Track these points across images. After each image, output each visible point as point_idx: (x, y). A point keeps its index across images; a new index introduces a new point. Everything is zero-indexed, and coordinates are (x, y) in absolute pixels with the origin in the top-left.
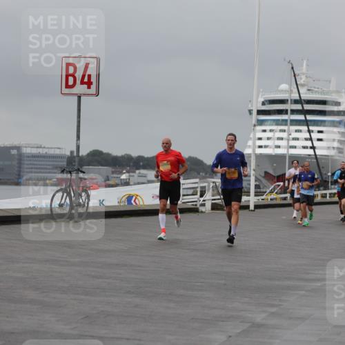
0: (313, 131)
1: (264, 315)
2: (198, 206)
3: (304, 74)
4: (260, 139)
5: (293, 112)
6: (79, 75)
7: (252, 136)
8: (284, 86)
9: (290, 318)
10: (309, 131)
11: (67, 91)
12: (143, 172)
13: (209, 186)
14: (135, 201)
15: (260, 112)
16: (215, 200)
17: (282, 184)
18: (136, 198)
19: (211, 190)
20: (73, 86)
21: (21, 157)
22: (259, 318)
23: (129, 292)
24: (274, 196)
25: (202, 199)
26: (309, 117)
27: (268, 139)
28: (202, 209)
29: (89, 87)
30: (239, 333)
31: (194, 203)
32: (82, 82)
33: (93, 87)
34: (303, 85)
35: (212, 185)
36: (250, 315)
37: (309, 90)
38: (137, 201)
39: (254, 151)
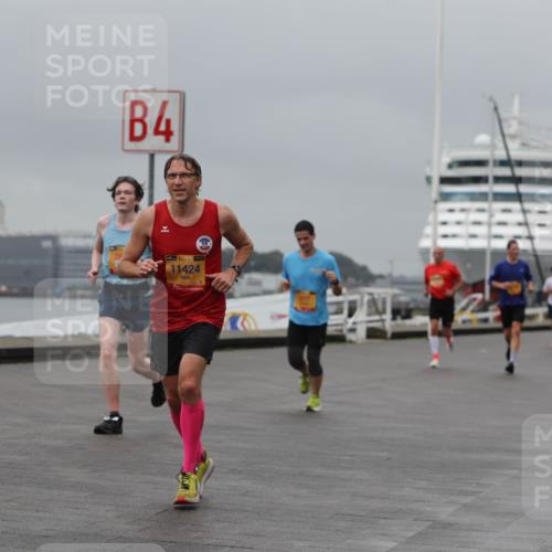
0: (529, 211)
1: (451, 509)
2: (345, 332)
3: (514, 118)
4: (444, 223)
5: (498, 180)
6: (151, 120)
7: (431, 218)
8: (483, 138)
9: (494, 514)
10: (524, 211)
11: (133, 145)
12: (256, 276)
13: (362, 300)
14: (242, 324)
15: (444, 180)
16: (371, 322)
17: (479, 296)
18: (244, 319)
19: (365, 307)
20: (141, 138)
21: (58, 253)
22: (445, 513)
23: (233, 471)
24: (467, 315)
25: (351, 321)
26: (524, 189)
27: (459, 223)
28: (350, 337)
29: (168, 140)
30: (412, 538)
31: (339, 328)
32: (157, 132)
33: (175, 139)
34: (513, 137)
35: (366, 298)
36: (429, 509)
37: (524, 145)
38: (245, 323)
39: (435, 242)
